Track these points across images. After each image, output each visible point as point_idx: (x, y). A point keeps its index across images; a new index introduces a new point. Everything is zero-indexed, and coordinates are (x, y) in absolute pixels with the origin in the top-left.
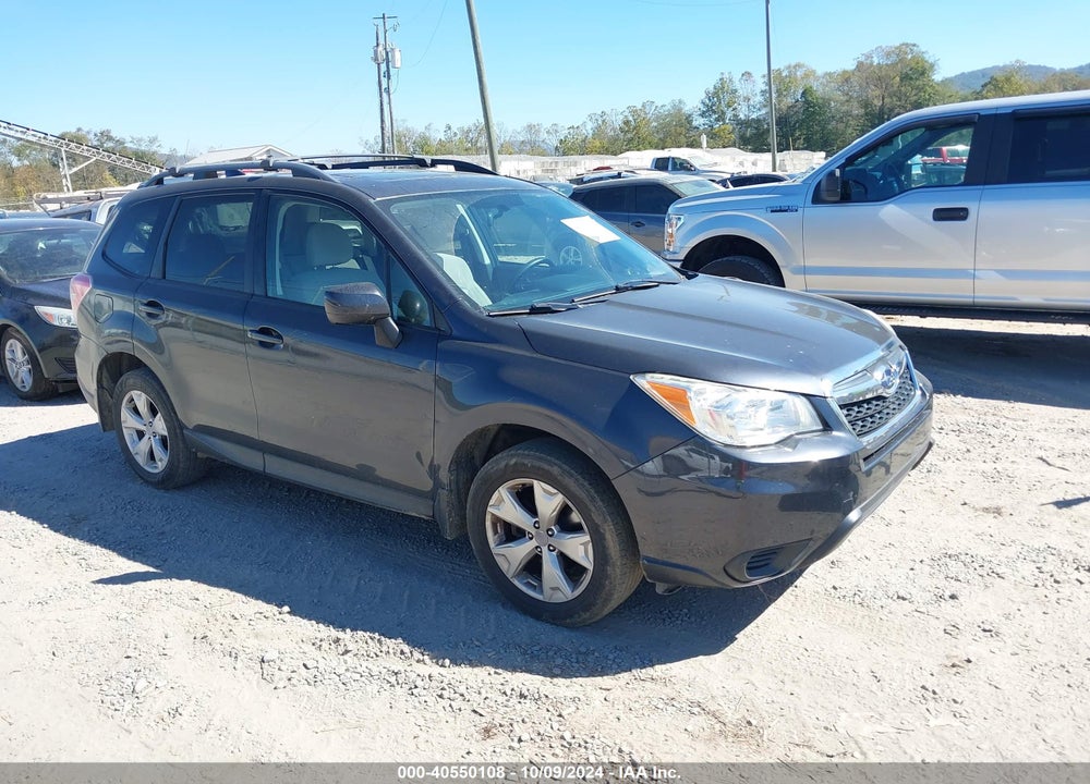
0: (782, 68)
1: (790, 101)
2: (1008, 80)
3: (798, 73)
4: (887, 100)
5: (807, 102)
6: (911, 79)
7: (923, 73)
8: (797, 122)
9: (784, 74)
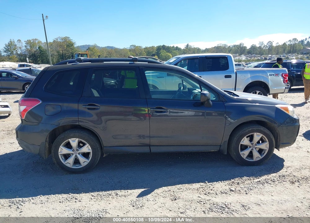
0: (31, 40)
1: (35, 50)
2: (93, 49)
3: (36, 42)
4: (64, 52)
5: (40, 50)
6: (69, 46)
7: (72, 45)
8: (38, 56)
9: (32, 41)
